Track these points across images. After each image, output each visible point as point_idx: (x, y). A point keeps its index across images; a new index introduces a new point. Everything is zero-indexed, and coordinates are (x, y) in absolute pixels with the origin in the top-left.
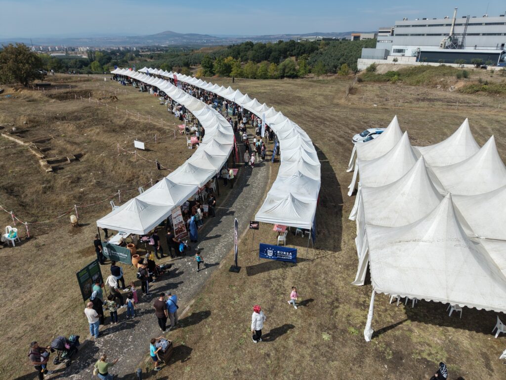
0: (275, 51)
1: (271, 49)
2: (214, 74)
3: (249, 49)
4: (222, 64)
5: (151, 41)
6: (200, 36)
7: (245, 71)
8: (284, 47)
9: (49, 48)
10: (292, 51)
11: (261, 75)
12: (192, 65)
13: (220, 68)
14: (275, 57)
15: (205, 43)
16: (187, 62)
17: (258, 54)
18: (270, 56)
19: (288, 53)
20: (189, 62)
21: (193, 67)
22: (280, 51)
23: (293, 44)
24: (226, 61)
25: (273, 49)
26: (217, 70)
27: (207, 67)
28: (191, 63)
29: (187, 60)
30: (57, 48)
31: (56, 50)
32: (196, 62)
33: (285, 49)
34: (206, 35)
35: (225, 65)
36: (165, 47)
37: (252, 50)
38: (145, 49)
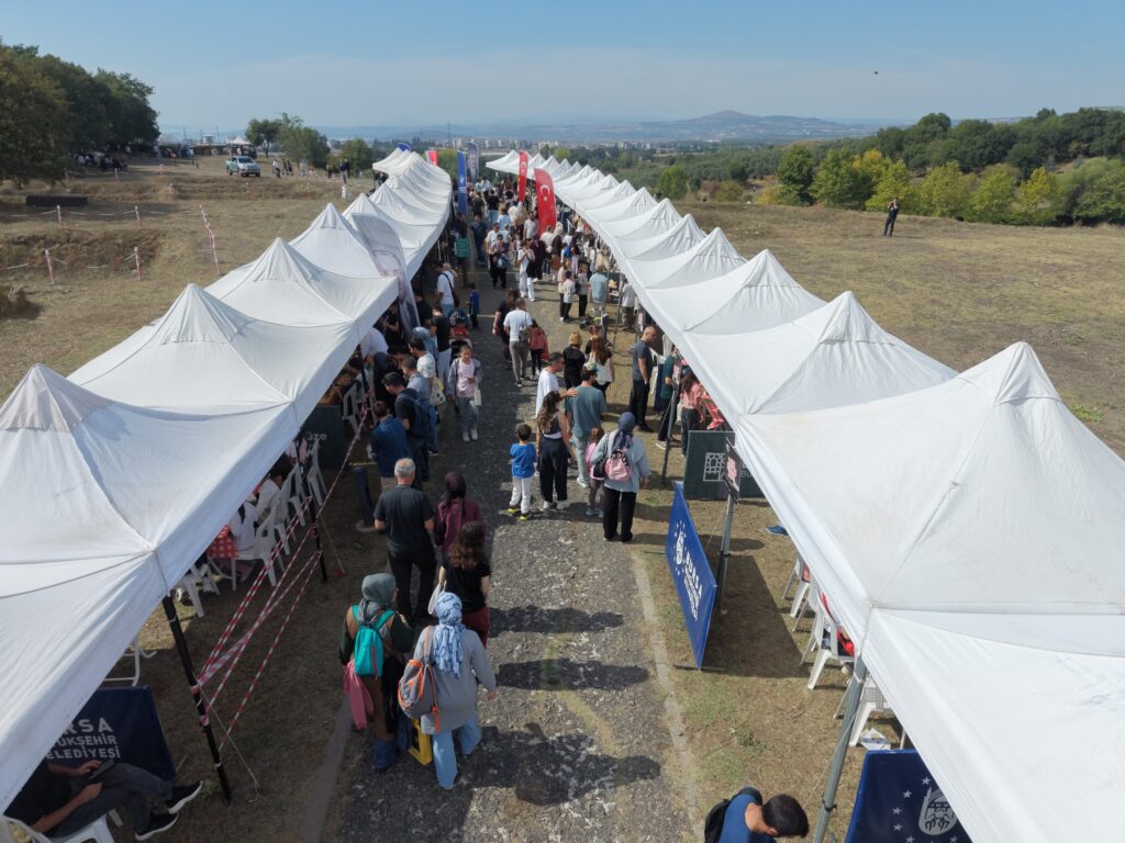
0: (1027, 138)
1: (1014, 135)
2: (812, 202)
3: (935, 134)
4: (843, 171)
5: (686, 132)
6: (798, 122)
7: (924, 196)
8: (1060, 126)
9: (487, 142)
10: (1091, 139)
11: (988, 209)
12: (755, 178)
13: (835, 184)
14: (1025, 158)
15: (806, 136)
16: (743, 170)
17: (963, 148)
18: (1005, 154)
19: (1073, 146)
20: (747, 170)
21: (757, 182)
22: (1045, 141)
23: (1098, 120)
24: (856, 164)
25: (1020, 134)
26: (822, 191)
27: (795, 181)
28: (753, 170)
29: (742, 164)
30: (500, 142)
31: (498, 147)
32: (767, 169)
33: (1064, 133)
34: (812, 120)
35: (853, 175)
36: (715, 144)
37: (944, 138)
38: (670, 147)
